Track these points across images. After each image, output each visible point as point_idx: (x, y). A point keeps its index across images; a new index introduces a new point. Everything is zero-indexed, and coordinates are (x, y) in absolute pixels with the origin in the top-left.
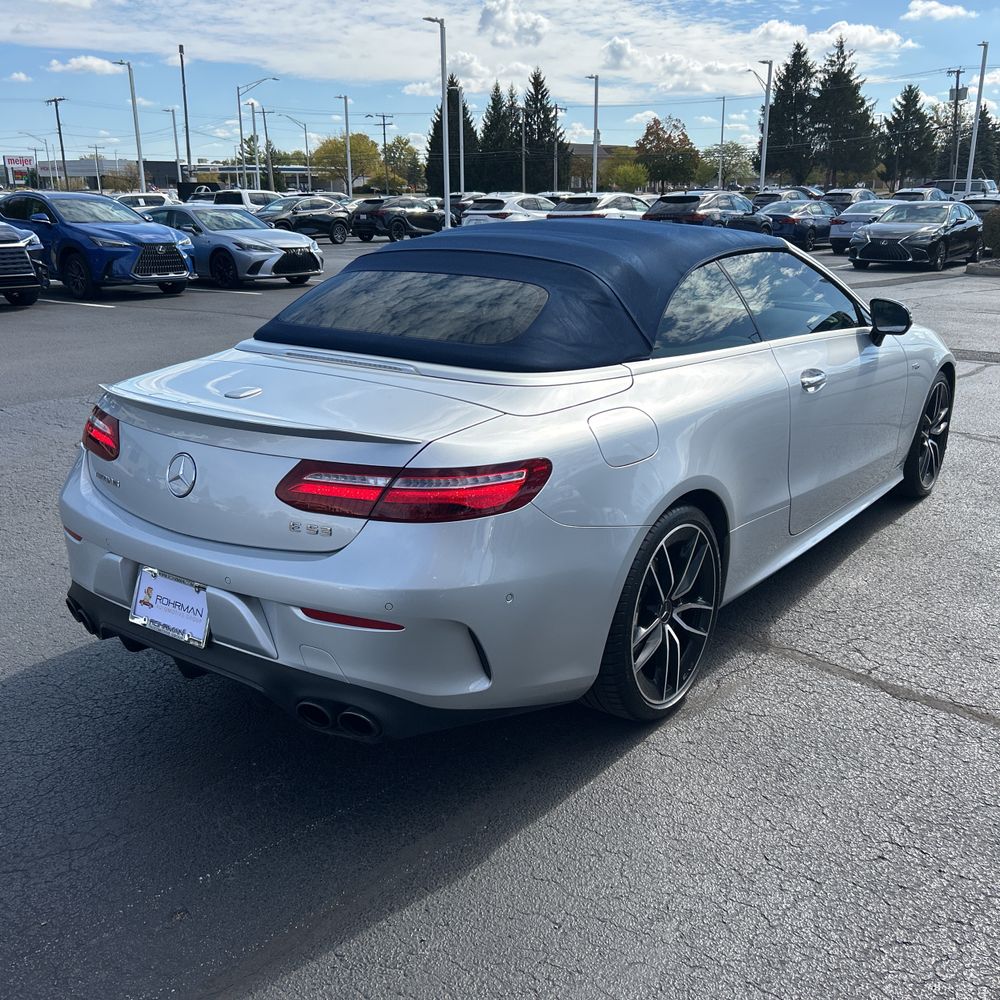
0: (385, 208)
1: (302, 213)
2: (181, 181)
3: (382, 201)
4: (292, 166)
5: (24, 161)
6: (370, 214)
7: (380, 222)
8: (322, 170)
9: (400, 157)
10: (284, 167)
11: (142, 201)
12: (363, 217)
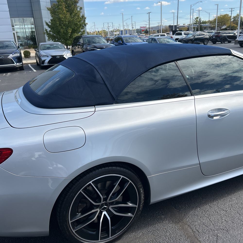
0: (220, 34)
1: (196, 37)
2: (174, 30)
3: (220, 32)
4: (207, 24)
5: (144, 27)
6: (216, 36)
7: (219, 38)
8: (213, 25)
9: (237, 20)
10: (204, 24)
11: (160, 36)
12: (214, 37)
